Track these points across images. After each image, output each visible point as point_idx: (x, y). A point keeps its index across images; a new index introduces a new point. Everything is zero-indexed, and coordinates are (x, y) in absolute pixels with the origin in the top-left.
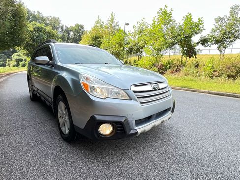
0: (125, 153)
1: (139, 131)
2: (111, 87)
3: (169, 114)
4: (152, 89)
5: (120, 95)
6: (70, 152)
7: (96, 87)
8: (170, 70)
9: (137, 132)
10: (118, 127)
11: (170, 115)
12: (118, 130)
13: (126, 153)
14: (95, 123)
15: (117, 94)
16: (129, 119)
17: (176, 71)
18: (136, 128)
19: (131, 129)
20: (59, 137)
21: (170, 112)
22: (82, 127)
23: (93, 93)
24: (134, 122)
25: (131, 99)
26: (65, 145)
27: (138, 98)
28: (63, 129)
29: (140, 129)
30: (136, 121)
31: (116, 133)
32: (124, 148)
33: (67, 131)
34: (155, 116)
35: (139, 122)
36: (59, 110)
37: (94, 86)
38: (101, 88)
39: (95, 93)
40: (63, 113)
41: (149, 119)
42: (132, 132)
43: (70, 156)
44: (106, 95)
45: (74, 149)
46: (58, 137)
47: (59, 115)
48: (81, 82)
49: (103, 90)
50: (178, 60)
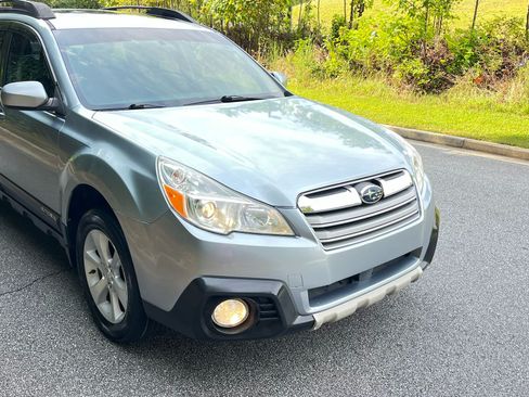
0: (281, 377)
1: (320, 319)
2: (243, 202)
3: (415, 268)
4: (358, 201)
5: (268, 222)
6: (130, 372)
7: (203, 202)
8: (476, 72)
9: (314, 322)
10: (262, 309)
11: (420, 270)
12: (262, 316)
13: (285, 376)
14: (202, 299)
15: (261, 217)
16: (292, 288)
17: (499, 75)
18: (312, 310)
19: (296, 314)
20: (92, 329)
21: (418, 261)
22: (168, 306)
23: (196, 219)
24: (305, 296)
25: (296, 234)
26: (113, 353)
27: (316, 229)
28: (104, 308)
29: (322, 313)
30: (310, 291)
31: (257, 324)
32: (278, 362)
33: (118, 315)
34: (369, 275)
35: (320, 295)
36: (89, 253)
37: (197, 201)
38: (217, 206)
39: (202, 219)
40: (103, 263)
41: (351, 283)
42: (299, 320)
43: (134, 381)
44: (230, 221)
45: (140, 364)
46: (88, 331)
47: (88, 268)
48: (162, 185)
49: (223, 211)
50: (512, 24)
